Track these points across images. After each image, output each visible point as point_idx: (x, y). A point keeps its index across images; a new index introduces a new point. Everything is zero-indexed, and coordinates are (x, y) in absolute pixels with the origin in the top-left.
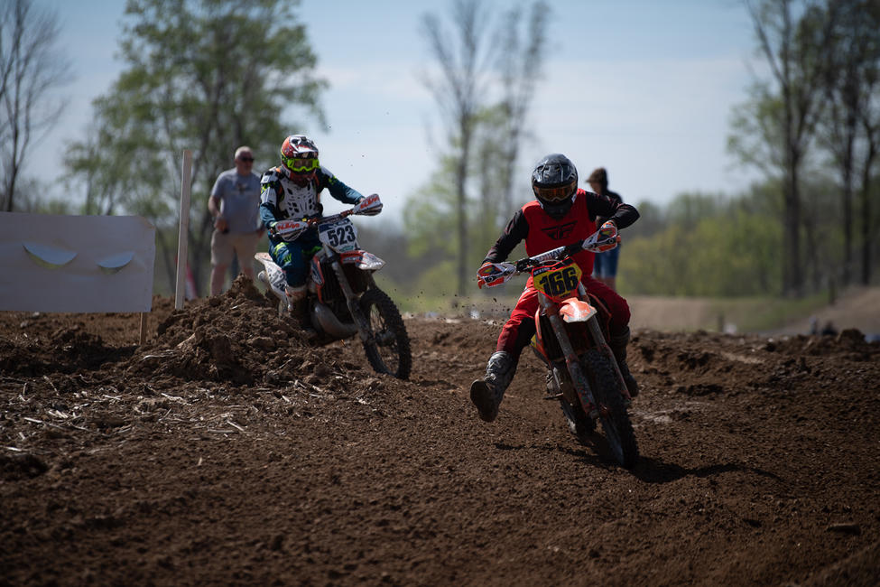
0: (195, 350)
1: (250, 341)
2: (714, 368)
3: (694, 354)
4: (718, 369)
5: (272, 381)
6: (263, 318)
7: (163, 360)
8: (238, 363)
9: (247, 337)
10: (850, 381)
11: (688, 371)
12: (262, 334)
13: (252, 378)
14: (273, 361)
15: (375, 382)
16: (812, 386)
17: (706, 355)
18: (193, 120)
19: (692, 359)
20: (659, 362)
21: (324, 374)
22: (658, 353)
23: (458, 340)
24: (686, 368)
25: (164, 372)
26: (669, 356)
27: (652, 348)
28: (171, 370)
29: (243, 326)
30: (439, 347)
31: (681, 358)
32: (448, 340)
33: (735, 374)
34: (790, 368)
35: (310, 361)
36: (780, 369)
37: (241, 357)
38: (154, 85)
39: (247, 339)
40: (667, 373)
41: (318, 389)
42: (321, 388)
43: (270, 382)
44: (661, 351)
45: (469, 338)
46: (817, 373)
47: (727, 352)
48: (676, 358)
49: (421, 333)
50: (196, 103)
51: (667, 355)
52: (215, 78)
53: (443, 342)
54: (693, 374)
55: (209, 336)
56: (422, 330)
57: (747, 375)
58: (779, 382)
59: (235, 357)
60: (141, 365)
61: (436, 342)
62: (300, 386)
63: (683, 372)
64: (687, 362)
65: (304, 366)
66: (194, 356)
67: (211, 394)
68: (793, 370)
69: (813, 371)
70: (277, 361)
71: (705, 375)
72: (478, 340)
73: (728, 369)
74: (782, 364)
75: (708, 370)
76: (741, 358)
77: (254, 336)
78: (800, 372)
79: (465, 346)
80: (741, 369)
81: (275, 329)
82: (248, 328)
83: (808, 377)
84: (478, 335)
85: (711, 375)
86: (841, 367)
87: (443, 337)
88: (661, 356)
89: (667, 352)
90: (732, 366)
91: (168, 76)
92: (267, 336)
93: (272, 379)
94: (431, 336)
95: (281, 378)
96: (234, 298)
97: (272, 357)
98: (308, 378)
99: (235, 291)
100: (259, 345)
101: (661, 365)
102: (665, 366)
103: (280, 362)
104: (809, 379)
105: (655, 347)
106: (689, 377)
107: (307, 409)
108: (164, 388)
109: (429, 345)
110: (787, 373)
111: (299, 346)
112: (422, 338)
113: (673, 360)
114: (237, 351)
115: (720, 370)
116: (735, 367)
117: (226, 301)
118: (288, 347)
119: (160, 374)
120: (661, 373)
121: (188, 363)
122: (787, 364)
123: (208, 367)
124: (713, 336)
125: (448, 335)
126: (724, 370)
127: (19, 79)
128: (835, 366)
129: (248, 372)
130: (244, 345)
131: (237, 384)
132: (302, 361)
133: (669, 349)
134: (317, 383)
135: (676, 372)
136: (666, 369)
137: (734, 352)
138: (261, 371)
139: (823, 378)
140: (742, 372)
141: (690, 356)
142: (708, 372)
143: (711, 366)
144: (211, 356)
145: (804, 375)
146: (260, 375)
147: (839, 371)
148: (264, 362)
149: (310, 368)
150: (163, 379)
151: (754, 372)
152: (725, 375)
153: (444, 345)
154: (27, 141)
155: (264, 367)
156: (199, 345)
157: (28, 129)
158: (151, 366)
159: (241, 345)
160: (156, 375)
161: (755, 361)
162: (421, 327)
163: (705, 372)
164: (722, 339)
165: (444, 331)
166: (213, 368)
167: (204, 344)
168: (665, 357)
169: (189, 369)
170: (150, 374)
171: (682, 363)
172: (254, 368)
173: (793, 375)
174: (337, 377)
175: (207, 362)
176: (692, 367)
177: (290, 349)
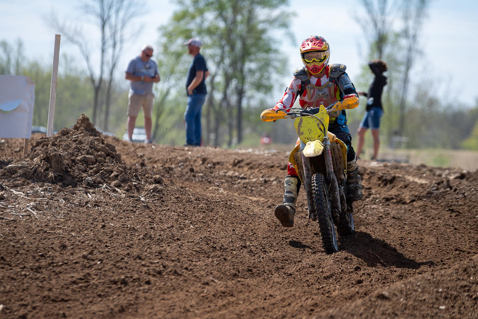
0: (41, 163)
1: (79, 158)
2: (398, 186)
3: (387, 176)
4: (400, 186)
5: (88, 184)
6: (92, 143)
7: (20, 168)
8: (67, 172)
9: (77, 155)
10: (472, 195)
11: (383, 187)
12: (88, 153)
13: (75, 182)
14: (92, 171)
15: (157, 186)
16: (450, 198)
17: (394, 178)
18: (215, 38)
19: (386, 180)
20: (366, 181)
21: (124, 181)
22: (366, 175)
23: (248, 164)
24: (382, 185)
25: (19, 176)
26: (372, 177)
27: (363, 172)
28: (24, 175)
29: (76, 148)
30: (236, 168)
31: (380, 178)
32: (242, 164)
33: (410, 189)
34: (440, 186)
35: (117, 172)
36: (434, 187)
37: (70, 168)
38: (193, 17)
39: (77, 157)
40: (370, 188)
41: (119, 190)
42: (120, 189)
43: (87, 185)
44: (368, 174)
45: (254, 163)
46: (455, 190)
47: (409, 175)
48: (377, 179)
49: (226, 159)
50: (217, 28)
51: (371, 177)
52: (229, 13)
53: (238, 165)
54: (385, 189)
55: (50, 154)
56: (228, 157)
57: (416, 191)
58: (432, 195)
59: (66, 168)
60: (6, 171)
61: (235, 165)
62: (107, 188)
63: (379, 188)
64: (382, 181)
65: (112, 175)
66: (39, 166)
67: (42, 191)
68: (441, 187)
69: (453, 189)
70: (94, 172)
71: (392, 190)
72: (260, 164)
73: (406, 187)
74: (435, 183)
75: (394, 186)
76: (417, 180)
77: (82, 154)
78: (445, 189)
79: (251, 168)
80: (413, 187)
81: (98, 151)
82: (79, 149)
83: (449, 192)
84: (260, 161)
85: (396, 190)
86: (469, 186)
87: (239, 162)
88: (367, 177)
89: (371, 175)
90: (408, 185)
91: (201, 12)
92: (91, 154)
93: (89, 183)
94: (232, 161)
95: (94, 182)
96: (78, 130)
97: (91, 169)
98: (113, 183)
99: (78, 125)
100: (85, 161)
101: (367, 183)
102: (369, 183)
103: (96, 172)
104: (449, 194)
105: (365, 171)
106: (383, 191)
107: (97, 202)
108: (15, 186)
109: (230, 167)
110: (437, 189)
111: (113, 162)
112: (227, 162)
113: (374, 180)
114: (68, 164)
115: (401, 187)
116: (410, 185)
117: (71, 132)
118: (105, 162)
119: (17, 177)
120: (366, 188)
121: (36, 171)
122: (439, 184)
123: (48, 174)
124: (429, 168)
125: (242, 161)
126: (404, 187)
127: (117, 11)
128: (467, 186)
129: (73, 178)
130: (73, 161)
131: (65, 185)
132: (112, 172)
133: (373, 173)
134: (119, 186)
135: (375, 188)
136: (370, 186)
137: (413, 176)
138: (82, 178)
139: (458, 193)
140: (413, 188)
141: (384, 178)
142: (394, 188)
143: (397, 184)
144: (51, 167)
145: (447, 191)
146: (81, 180)
147: (468, 188)
148: (85, 171)
149: (116, 176)
150: (18, 180)
151: (420, 188)
152: (403, 190)
153: (239, 167)
154: (121, 49)
155: (84, 175)
156: (44, 159)
157: (122, 41)
158: (13, 171)
159: (72, 160)
160: (14, 178)
161: (423, 181)
162: (227, 155)
163: (392, 188)
164: (435, 170)
165: (240, 159)
166: (51, 174)
167: (47, 159)
168: (370, 178)
169: (36, 174)
170: (10, 177)
171: (380, 182)
172: (78, 175)
173: (441, 191)
174: (134, 183)
175: (48, 170)
176: (385, 185)
177: (105, 164)
